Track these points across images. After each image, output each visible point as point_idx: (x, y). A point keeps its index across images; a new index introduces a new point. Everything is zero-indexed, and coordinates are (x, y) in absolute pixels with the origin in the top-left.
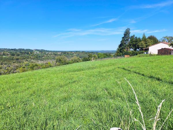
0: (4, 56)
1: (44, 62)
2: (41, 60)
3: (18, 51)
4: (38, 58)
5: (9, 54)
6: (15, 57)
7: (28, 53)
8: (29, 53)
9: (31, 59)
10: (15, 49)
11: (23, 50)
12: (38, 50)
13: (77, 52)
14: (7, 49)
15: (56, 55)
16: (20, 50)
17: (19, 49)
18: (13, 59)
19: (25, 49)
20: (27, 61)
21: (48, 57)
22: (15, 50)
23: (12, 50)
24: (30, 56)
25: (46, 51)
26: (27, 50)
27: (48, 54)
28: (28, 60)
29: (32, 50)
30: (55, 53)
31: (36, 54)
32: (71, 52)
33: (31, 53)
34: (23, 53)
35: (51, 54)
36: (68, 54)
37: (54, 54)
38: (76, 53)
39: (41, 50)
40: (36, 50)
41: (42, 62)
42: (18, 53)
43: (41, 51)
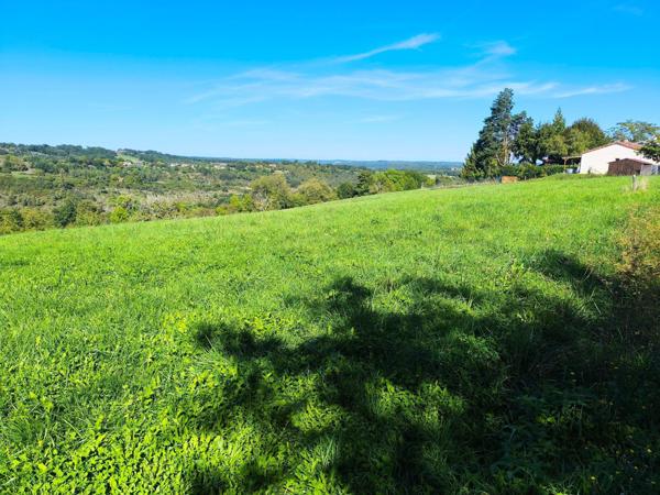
0: (16, 174)
1: (168, 200)
2: (156, 192)
3: (56, 154)
4: (142, 182)
5: (27, 164)
6: (59, 178)
7: (100, 165)
8: (106, 162)
9: (118, 186)
10: (46, 146)
11: (78, 149)
12: (135, 153)
13: (285, 163)
14: (12, 145)
15: (206, 173)
16: (66, 150)
17: (59, 147)
18: (54, 183)
19: (84, 147)
20: (106, 192)
21: (179, 179)
22: (44, 149)
23: (35, 148)
24: (113, 176)
25: (167, 155)
26: (92, 150)
27: (177, 169)
28: (107, 189)
29: (114, 154)
30: (203, 166)
31: (131, 169)
32: (266, 163)
33: (113, 165)
34: (81, 162)
35: (190, 170)
36: (253, 170)
37: (200, 171)
38: (283, 169)
39: (147, 152)
40: (126, 154)
41: (160, 198)
42: (62, 161)
43: (150, 157)
